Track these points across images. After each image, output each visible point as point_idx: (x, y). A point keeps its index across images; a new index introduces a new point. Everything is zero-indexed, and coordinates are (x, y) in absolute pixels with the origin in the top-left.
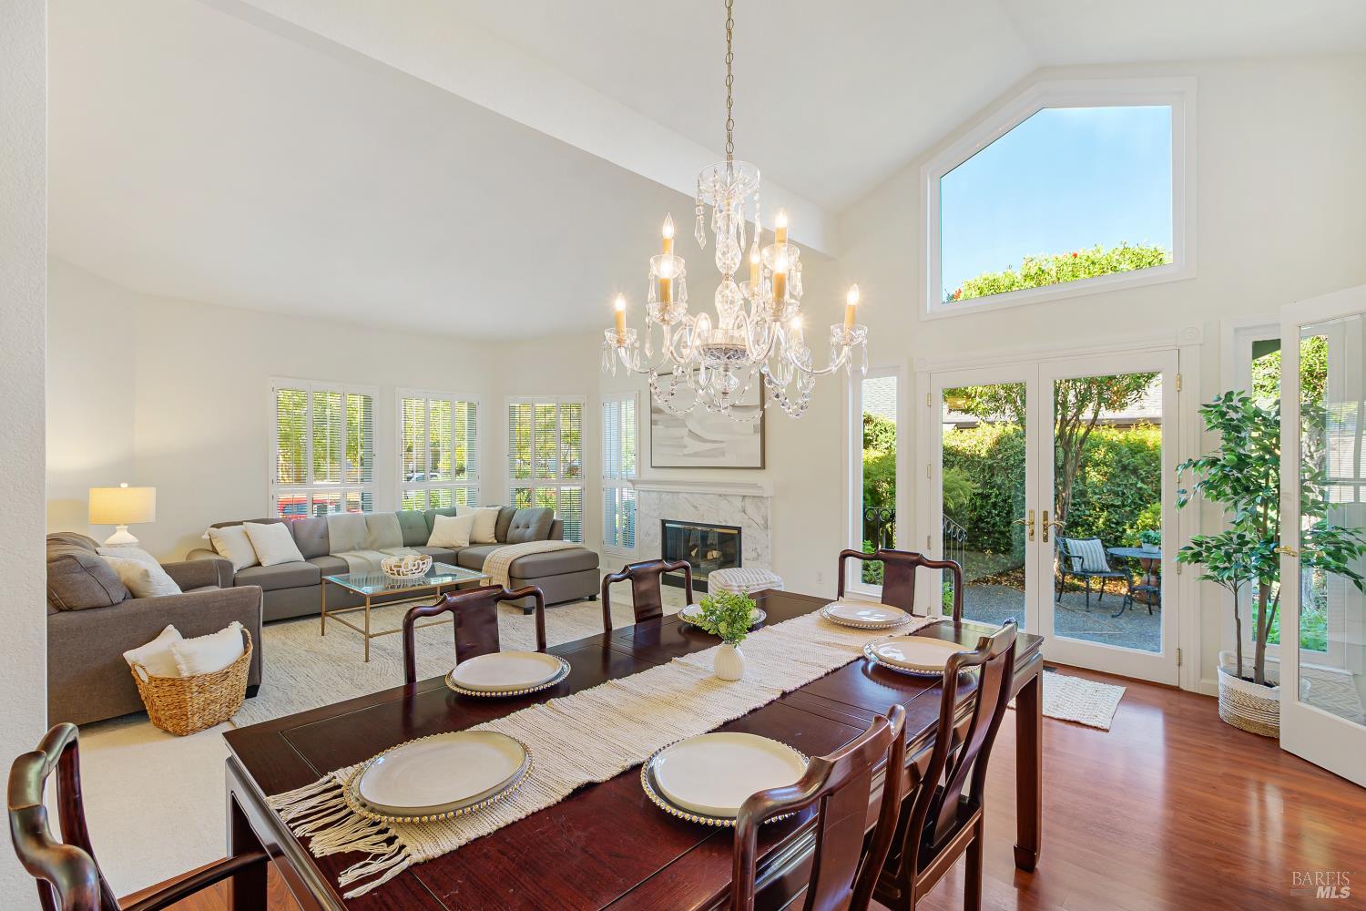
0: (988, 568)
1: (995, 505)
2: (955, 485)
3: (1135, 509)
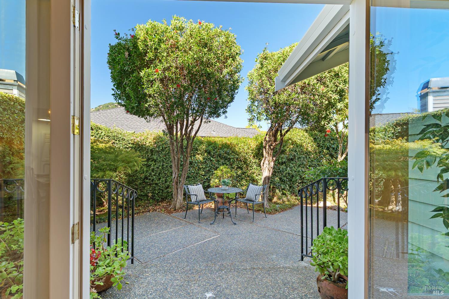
0: (150, 203)
1: (153, 170)
2: (132, 160)
3: (210, 169)
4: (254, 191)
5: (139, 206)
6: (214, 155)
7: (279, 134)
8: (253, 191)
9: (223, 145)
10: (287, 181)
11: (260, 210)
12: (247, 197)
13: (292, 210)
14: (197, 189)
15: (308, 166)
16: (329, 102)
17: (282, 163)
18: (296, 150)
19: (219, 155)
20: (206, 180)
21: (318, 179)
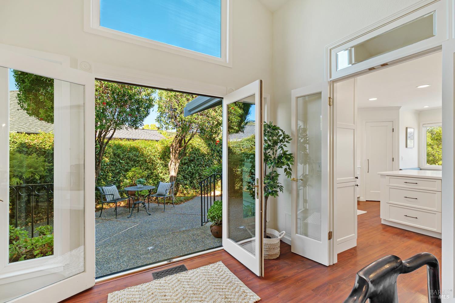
3: (120, 171)
4: (165, 187)
5: (39, 213)
6: (123, 158)
7: (183, 141)
8: (163, 188)
9: (131, 148)
10: (189, 178)
11: (168, 203)
12: (158, 192)
13: (193, 200)
14: (112, 190)
15: (204, 166)
16: (218, 122)
17: (185, 164)
18: (195, 153)
19: (129, 158)
20: (116, 181)
21: (211, 174)
